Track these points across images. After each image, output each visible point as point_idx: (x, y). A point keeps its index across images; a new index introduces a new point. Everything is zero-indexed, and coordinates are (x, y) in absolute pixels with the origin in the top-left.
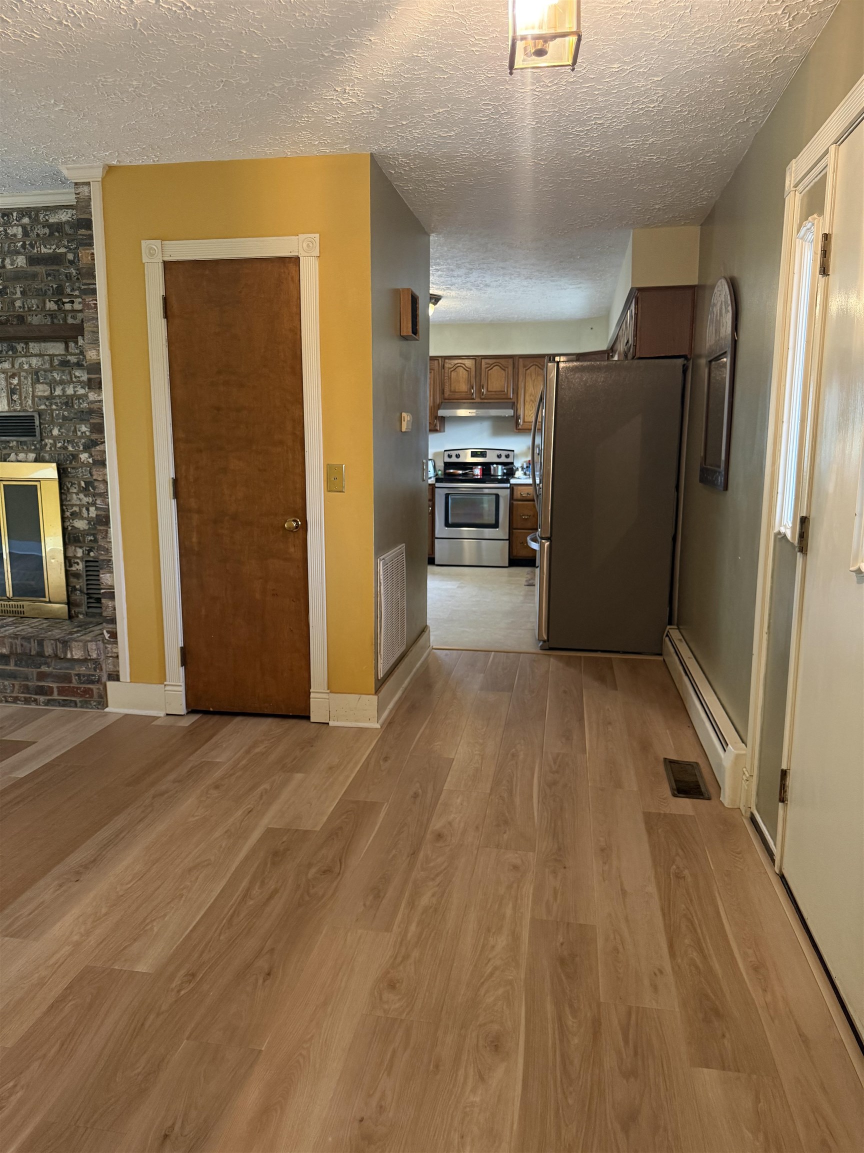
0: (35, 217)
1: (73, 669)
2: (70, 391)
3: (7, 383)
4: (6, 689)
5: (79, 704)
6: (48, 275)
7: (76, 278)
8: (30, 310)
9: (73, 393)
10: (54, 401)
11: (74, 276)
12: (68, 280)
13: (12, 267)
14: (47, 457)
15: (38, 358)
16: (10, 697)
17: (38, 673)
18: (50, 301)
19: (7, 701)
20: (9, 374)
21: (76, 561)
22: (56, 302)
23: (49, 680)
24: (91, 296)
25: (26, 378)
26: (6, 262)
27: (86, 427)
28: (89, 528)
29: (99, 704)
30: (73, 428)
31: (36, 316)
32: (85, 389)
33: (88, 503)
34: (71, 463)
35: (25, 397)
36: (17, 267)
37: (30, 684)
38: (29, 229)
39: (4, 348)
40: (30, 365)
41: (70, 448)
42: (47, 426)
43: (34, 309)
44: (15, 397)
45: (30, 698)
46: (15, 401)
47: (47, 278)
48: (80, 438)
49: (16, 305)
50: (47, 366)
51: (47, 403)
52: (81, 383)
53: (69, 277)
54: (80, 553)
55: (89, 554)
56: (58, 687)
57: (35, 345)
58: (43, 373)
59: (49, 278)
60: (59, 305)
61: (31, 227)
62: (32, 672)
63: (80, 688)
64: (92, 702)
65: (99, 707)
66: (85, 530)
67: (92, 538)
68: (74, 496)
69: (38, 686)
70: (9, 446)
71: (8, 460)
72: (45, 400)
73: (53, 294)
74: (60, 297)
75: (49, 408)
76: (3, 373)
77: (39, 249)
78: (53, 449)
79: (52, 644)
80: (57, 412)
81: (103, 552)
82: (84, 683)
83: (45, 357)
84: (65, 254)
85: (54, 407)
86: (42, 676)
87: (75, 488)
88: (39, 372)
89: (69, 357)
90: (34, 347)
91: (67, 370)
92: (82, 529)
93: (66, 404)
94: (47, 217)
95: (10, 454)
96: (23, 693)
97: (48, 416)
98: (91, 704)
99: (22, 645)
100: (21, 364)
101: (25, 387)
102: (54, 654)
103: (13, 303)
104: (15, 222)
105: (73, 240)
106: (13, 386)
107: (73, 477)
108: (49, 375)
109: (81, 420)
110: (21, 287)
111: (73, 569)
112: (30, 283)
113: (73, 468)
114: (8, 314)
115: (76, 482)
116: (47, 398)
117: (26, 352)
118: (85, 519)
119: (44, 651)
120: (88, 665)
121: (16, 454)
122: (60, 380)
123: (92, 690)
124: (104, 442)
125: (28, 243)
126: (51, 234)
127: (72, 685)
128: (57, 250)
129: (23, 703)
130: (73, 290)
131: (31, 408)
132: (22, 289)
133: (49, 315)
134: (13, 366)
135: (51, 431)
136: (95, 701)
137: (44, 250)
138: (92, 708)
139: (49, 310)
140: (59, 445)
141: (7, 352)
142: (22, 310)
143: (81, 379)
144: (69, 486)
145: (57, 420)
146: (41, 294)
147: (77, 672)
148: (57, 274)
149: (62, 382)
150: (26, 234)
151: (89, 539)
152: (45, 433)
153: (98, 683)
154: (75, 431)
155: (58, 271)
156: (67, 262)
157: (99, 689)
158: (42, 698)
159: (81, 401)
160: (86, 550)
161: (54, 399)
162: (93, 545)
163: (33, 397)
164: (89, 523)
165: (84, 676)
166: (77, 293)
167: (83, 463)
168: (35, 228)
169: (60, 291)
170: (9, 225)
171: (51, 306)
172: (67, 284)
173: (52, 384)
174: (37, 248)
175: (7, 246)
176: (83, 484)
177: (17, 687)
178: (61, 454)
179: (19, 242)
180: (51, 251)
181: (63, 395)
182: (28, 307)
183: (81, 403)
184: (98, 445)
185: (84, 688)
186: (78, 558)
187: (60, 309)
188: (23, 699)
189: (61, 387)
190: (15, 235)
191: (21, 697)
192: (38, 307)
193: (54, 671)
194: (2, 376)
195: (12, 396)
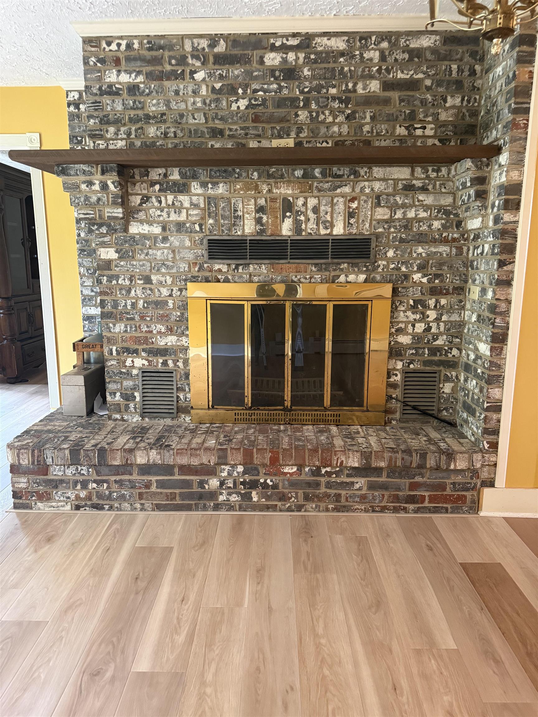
0: (395, 41)
1: (448, 478)
2: (411, 214)
3: (345, 206)
4: (375, 500)
5: (450, 510)
6: (401, 101)
7: (431, 104)
8: (378, 134)
9: (414, 216)
10: (393, 224)
11: (430, 102)
12: (422, 105)
13: (364, 92)
14: (378, 278)
15: (381, 182)
16: (378, 506)
17: (411, 484)
18: (400, 126)
19: (374, 511)
20: (348, 198)
21: (395, 372)
22: (407, 128)
23: (421, 489)
24: (522, 115)
25: (365, 201)
26: (358, 86)
27: (423, 248)
28: (412, 343)
29: (471, 510)
30: (409, 250)
31: (385, 140)
32: (427, 212)
33: (415, 320)
34: (402, 282)
35: (363, 221)
36: (369, 92)
37: (401, 493)
38: (387, 53)
39: (346, 172)
40: (372, 189)
41: (404, 269)
42: (382, 248)
43: (383, 134)
44: (352, 221)
45: (400, 506)
46: (352, 224)
47: (400, 104)
48: (415, 259)
49: (364, 130)
50: (390, 190)
51: (385, 226)
52: (423, 207)
53: (424, 102)
54: (399, 365)
55: (409, 366)
56: (430, 496)
57: (380, 169)
58: (385, 197)
59: (403, 104)
60: (409, 131)
61: (390, 52)
62: (406, 482)
63: (454, 495)
64: (463, 508)
65: (471, 512)
66: (408, 344)
67: (414, 351)
68: (402, 313)
69: (410, 495)
70: (339, 268)
71: (336, 281)
72: (384, 223)
73: (405, 120)
74: (411, 123)
75: (387, 231)
76: (343, 197)
77: (395, 74)
78: (385, 270)
79: (436, 457)
80: (395, 235)
81: (494, 368)
82: (458, 491)
83: (389, 181)
84: (422, 80)
85: (392, 230)
86: (414, 486)
87: (404, 306)
88: (381, 196)
89: (414, 182)
90: (378, 171)
91: (411, 194)
92: (405, 343)
93: (406, 227)
94: (408, 42)
95: (340, 276)
96: (392, 502)
97: (385, 239)
98: (462, 510)
99: (403, 459)
100: (362, 189)
101: (364, 210)
102: (437, 465)
103: (361, 127)
104: (373, 46)
105: (433, 66)
106: (351, 210)
107: (403, 296)
108: (392, 199)
109: (418, 243)
110: (371, 112)
111: (392, 380)
112: (380, 108)
113: (403, 288)
114: (354, 138)
115: (405, 301)
116: (386, 221)
117: (369, 176)
118: (410, 334)
119: (426, 464)
120: (465, 474)
121: (347, 276)
122: (402, 204)
123: (465, 497)
124: (514, 262)
125: (384, 67)
126: (411, 59)
127: (445, 493)
128: (414, 76)
129: (391, 512)
130: (426, 116)
131: (367, 231)
132: (372, 114)
133: (399, 140)
134: (353, 190)
135: (386, 253)
136: (467, 507)
137: (400, 75)
138: (464, 513)
139: (399, 135)
140: (392, 266)
141: (348, 177)
142: (370, 135)
143: (425, 203)
144: (398, 304)
145: (393, 242)
146: (392, 119)
147: (452, 481)
148: (412, 99)
149: (404, 206)
150: (383, 58)
151: (411, 352)
152: (379, 255)
153: (472, 490)
154: (410, 253)
155: (413, 96)
156: (424, 87)
157: (473, 495)
158: (411, 507)
159: (421, 224)
160: (406, 362)
161: (394, 222)
162: (414, 357)
163: (371, 220)
164: (413, 338)
165: (459, 484)
166: (430, 119)
167: (415, 282)
168: (393, 53)
169: (412, 116)
170: (365, 49)
171: (401, 131)
172: (421, 110)
173: (394, 207)
174: (393, 73)
175: (361, 70)
176: (411, 302)
177: (386, 497)
178: (393, 275)
179: (375, 67)
180: (408, 77)
181: (404, 218)
182: (377, 132)
183: (421, 226)
184: (506, 265)
185: (458, 495)
186: (397, 370)
187: (410, 134)
188: (392, 508)
189: (402, 211)
190: (371, 60)
191: (390, 506)
192: (388, 132)
193: (428, 480)
194: (341, 200)
195: (349, 220)
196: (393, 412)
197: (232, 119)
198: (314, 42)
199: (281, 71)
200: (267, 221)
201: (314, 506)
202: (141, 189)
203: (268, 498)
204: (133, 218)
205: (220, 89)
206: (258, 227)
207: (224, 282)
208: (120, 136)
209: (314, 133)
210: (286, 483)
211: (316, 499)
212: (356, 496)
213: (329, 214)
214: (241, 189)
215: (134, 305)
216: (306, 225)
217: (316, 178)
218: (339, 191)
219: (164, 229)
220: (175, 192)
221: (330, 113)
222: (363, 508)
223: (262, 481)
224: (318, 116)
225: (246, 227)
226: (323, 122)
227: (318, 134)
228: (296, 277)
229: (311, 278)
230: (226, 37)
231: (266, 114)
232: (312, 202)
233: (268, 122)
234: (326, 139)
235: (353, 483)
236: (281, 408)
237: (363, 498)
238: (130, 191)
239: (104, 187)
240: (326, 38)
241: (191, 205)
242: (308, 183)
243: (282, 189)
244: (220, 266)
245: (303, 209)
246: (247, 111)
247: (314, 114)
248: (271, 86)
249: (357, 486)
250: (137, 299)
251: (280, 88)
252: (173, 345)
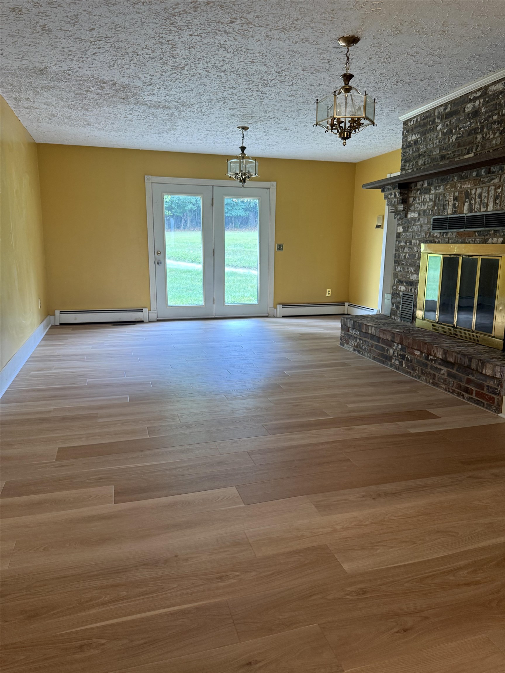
1: (486, 382)
4: (450, 384)
5: (485, 406)
16: (451, 389)
17: (467, 379)
19: (449, 391)
20: (497, 186)
23: (472, 385)
37: (462, 384)
39: (497, 169)
44: (498, 201)
45: (461, 393)
46: (497, 204)
56: (476, 391)
62: (464, 377)
63: (488, 395)
64: (493, 407)
65: (496, 411)
69: (466, 387)
70: (489, 234)
71: (487, 243)
79: (476, 362)
82: (490, 392)
86: (469, 381)
95: (489, 239)
96: (458, 389)
98: (492, 408)
99: (461, 359)
100: (504, 179)
102: (476, 368)
106: (498, 194)
114: (503, 146)
119: (471, 366)
120: (495, 381)
121: (492, 239)
123: (494, 398)
127: (484, 392)
129: (457, 395)
134: (500, 181)
136: (495, 407)
138: (492, 411)
141: (498, 172)
147: (488, 384)
153: (498, 395)
157: (498, 399)
158: (466, 395)
165: (491, 388)
177: (455, 384)
185: (490, 396)
188: (457, 392)
191: (456, 391)
193: (476, 379)
194: (493, 188)
195: (496, 201)
197: (449, 148)
198: (488, 90)
199: (472, 113)
200: (458, 206)
201: (424, 378)
202: (413, 194)
203: (409, 367)
204: (410, 209)
205: (446, 132)
206: (454, 209)
207: (438, 243)
208: (410, 168)
209: (483, 147)
210: (415, 360)
211: (425, 375)
212: (442, 378)
213: (486, 198)
214: (449, 188)
215: (405, 256)
216: (475, 206)
217: (482, 175)
218: (492, 182)
219: (419, 214)
220: (425, 193)
221: (492, 133)
222: (444, 387)
223: (407, 356)
224: (486, 136)
225: (449, 210)
226: (488, 139)
227: (485, 148)
228: (468, 240)
229: (475, 240)
230: (449, 102)
231: (463, 141)
232: (479, 191)
233: (464, 146)
234: (489, 150)
235: (441, 370)
236: (452, 325)
237: (445, 380)
238: (410, 196)
239: (395, 195)
240: (494, 86)
241: (430, 200)
242: (478, 179)
243: (466, 185)
244: (437, 233)
245: (474, 196)
246: (456, 141)
247: (484, 135)
248: (467, 124)
249: (443, 372)
250: (406, 253)
251: (471, 123)
252: (415, 280)
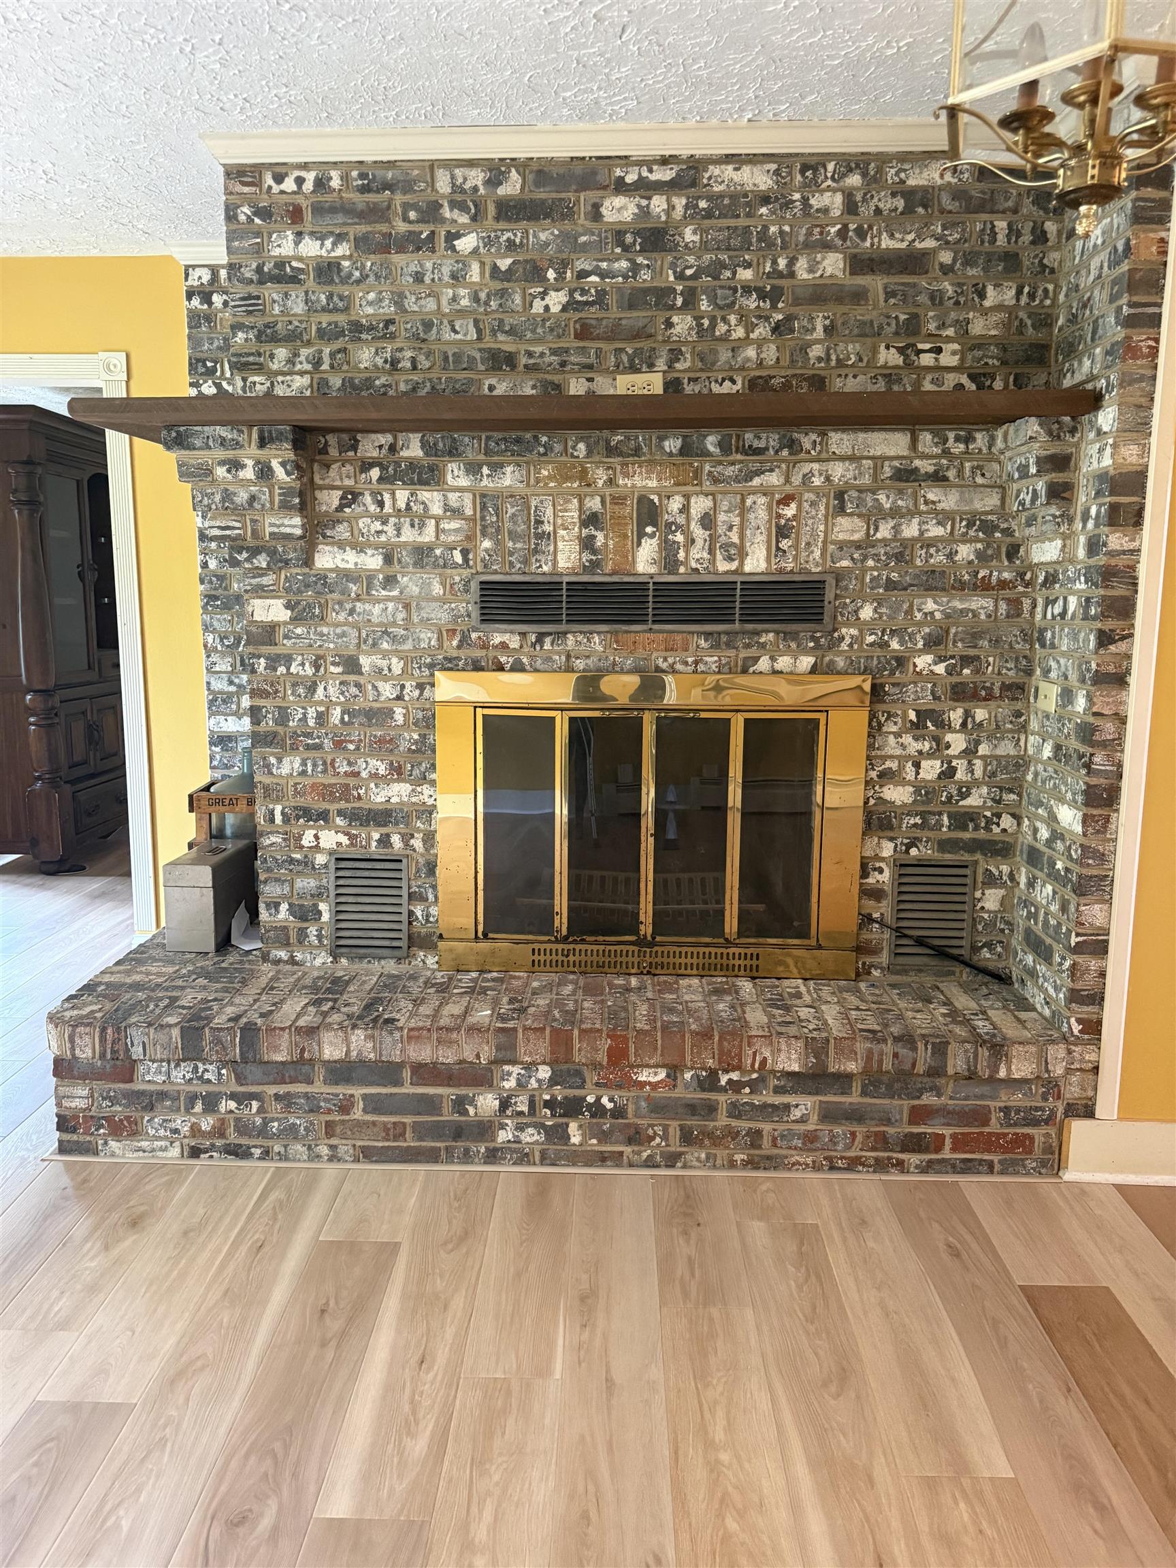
0: (877, 173)
1: (993, 1098)
2: (911, 530)
3: (770, 514)
4: (835, 1144)
5: (997, 1167)
6: (890, 294)
7: (952, 301)
8: (840, 363)
9: (916, 534)
10: (872, 551)
11: (949, 298)
12: (933, 304)
13: (811, 276)
14: (841, 663)
15: (847, 463)
16: (842, 1158)
17: (913, 1109)
18: (887, 347)
19: (832, 1168)
20: (777, 496)
21: (877, 865)
22: (901, 351)
23: (936, 1121)
24: (1145, 330)
25: (813, 504)
26: (798, 265)
27: (935, 602)
28: (915, 801)
29: (1043, 1167)
30: (905, 606)
31: (855, 377)
32: (944, 526)
33: (920, 752)
34: (892, 673)
35: (808, 544)
36: (822, 276)
37: (891, 1130)
38: (859, 198)
39: (772, 443)
40: (828, 479)
41: (895, 645)
42: (848, 601)
43: (850, 363)
44: (785, 544)
45: (889, 1158)
46: (784, 552)
47: (886, 301)
48: (920, 624)
49: (811, 355)
50: (866, 480)
51: (856, 556)
52: (937, 514)
53: (936, 298)
54: (887, 849)
55: (907, 852)
56: (954, 1136)
57: (845, 436)
58: (854, 494)
59: (892, 301)
60: (906, 357)
61: (865, 194)
62: (902, 1105)
63: (1006, 1135)
64: (1028, 1162)
65: (1043, 1171)
66: (904, 805)
67: (918, 820)
68: (891, 737)
69: (912, 1134)
70: (757, 642)
71: (751, 670)
72: (853, 549)
73: (897, 333)
74: (911, 340)
75: (859, 565)
76: (765, 494)
77: (876, 240)
78: (856, 647)
79: (966, 1051)
80: (876, 573)
81: (1090, 861)
82: (1015, 1125)
83: (864, 462)
84: (934, 251)
85: (870, 563)
86: (919, 1114)
87: (895, 723)
88: (846, 492)
89: (917, 463)
90: (840, 441)
91: (909, 488)
92: (898, 803)
93: (899, 557)
94: (903, 175)
95: (759, 658)
96: (873, 1149)
97: (854, 582)
98: (1024, 1167)
99: (896, 1055)
100: (807, 478)
101: (810, 522)
102: (969, 1070)
103: (804, 349)
104: (829, 182)
105: (954, 225)
106: (783, 522)
107: (894, 701)
108: (869, 498)
109: (926, 590)
110: (826, 318)
111: (871, 880)
112: (845, 309)
113: (894, 685)
114: (789, 372)
115: (899, 712)
116: (858, 546)
117: (820, 452)
118: (909, 783)
119: (946, 1066)
120: (1031, 1089)
121: (773, 659)
122: (891, 509)
123: (1031, 1138)
124: (1131, 635)
125: (852, 227)
126: (909, 210)
127: (987, 1130)
128: (916, 244)
129: (871, 1170)
130: (943, 326)
131: (817, 565)
132: (827, 322)
133: (884, 376)
134: (788, 480)
135: (856, 612)
136: (1035, 1160)
137: (886, 243)
138: (1028, 1174)
139: (885, 366)
140: (870, 639)
141: (777, 452)
142: (822, 365)
143: (940, 507)
144: (883, 719)
145: (872, 589)
146: (869, 332)
147: (1002, 1105)
148: (911, 292)
149: (895, 513)
150: (851, 207)
151: (912, 822)
152: (842, 615)
153: (1047, 1124)
154: (909, 612)
155: (915, 285)
156: (937, 267)
157: (1048, 1135)
158: (914, 1159)
159: (932, 550)
160: (902, 843)
161: (873, 547)
162: (918, 833)
163: (825, 542)
164: (917, 792)
165: (1018, 1111)
166: (950, 332)
167: (919, 674)
168: (872, 197)
169: (912, 327)
170: (814, 188)
171: (889, 357)
172: (931, 314)
173: (873, 517)
174: (872, 238)
175: (804, 231)
176: (912, 716)
177: (859, 1138)
178: (872, 657)
179: (834, 225)
180: (904, 245)
181: (895, 539)
182: (838, 360)
183: (931, 556)
184: (1113, 642)
185: (1015, 1134)
186: (883, 859)
187: (908, 364)
188: (872, 1162)
189: (891, 523)
190: (825, 211)
191: (867, 1158)
192: (861, 360)
193: (950, 1102)
194: (762, 500)
195: (778, 542)
196: (875, 951)
197: (534, 331)
198: (707, 175)
199: (637, 233)
200: (606, 545)
201: (703, 1156)
202: (341, 475)
203: (604, 1137)
204: (324, 536)
205: (509, 270)
206: (586, 556)
207: (512, 670)
208: (298, 367)
209: (706, 361)
210: (643, 1104)
211: (707, 1142)
212: (795, 1134)
213: (735, 529)
214: (550, 478)
215: (321, 718)
216: (687, 552)
217: (709, 454)
218: (756, 481)
219: (388, 559)
220: (413, 483)
221: (740, 321)
222: (809, 1160)
223: (590, 1099)
224: (713, 325)
225: (560, 557)
226: (725, 338)
227: (713, 364)
228: (665, 659)
229: (696, 663)
230: (522, 165)
231: (604, 322)
232: (700, 505)
233: (609, 339)
234: (731, 374)
235: (787, 1107)
236: (632, 938)
237: (810, 1139)
238: (317, 480)
239: (264, 472)
240: (730, 167)
241: (445, 511)
242: (691, 465)
243: (636, 478)
244: (504, 636)
245: (681, 520)
246: (566, 315)
247: (706, 322)
248: (616, 265)
249: (797, 1114)
250: (329, 704)
251: (635, 268)
252: (402, 803)
